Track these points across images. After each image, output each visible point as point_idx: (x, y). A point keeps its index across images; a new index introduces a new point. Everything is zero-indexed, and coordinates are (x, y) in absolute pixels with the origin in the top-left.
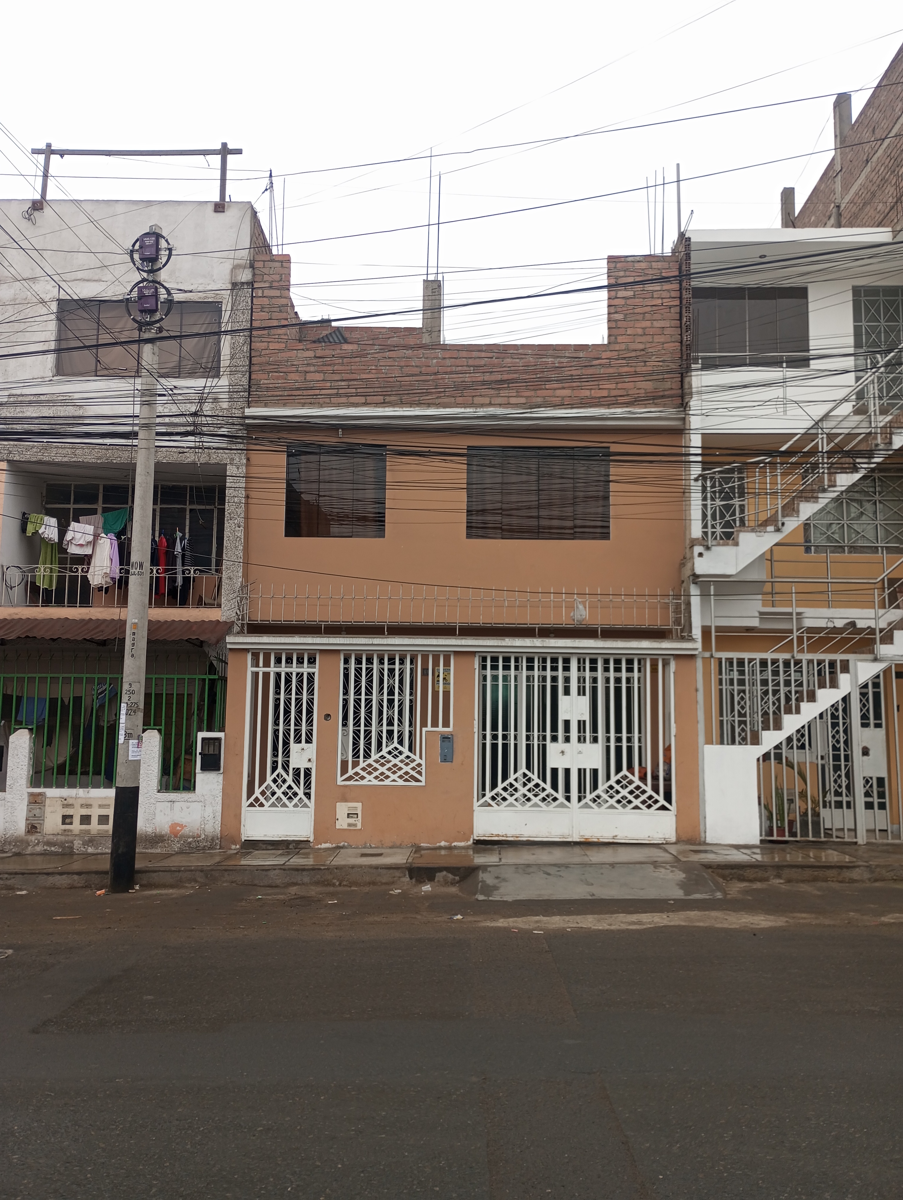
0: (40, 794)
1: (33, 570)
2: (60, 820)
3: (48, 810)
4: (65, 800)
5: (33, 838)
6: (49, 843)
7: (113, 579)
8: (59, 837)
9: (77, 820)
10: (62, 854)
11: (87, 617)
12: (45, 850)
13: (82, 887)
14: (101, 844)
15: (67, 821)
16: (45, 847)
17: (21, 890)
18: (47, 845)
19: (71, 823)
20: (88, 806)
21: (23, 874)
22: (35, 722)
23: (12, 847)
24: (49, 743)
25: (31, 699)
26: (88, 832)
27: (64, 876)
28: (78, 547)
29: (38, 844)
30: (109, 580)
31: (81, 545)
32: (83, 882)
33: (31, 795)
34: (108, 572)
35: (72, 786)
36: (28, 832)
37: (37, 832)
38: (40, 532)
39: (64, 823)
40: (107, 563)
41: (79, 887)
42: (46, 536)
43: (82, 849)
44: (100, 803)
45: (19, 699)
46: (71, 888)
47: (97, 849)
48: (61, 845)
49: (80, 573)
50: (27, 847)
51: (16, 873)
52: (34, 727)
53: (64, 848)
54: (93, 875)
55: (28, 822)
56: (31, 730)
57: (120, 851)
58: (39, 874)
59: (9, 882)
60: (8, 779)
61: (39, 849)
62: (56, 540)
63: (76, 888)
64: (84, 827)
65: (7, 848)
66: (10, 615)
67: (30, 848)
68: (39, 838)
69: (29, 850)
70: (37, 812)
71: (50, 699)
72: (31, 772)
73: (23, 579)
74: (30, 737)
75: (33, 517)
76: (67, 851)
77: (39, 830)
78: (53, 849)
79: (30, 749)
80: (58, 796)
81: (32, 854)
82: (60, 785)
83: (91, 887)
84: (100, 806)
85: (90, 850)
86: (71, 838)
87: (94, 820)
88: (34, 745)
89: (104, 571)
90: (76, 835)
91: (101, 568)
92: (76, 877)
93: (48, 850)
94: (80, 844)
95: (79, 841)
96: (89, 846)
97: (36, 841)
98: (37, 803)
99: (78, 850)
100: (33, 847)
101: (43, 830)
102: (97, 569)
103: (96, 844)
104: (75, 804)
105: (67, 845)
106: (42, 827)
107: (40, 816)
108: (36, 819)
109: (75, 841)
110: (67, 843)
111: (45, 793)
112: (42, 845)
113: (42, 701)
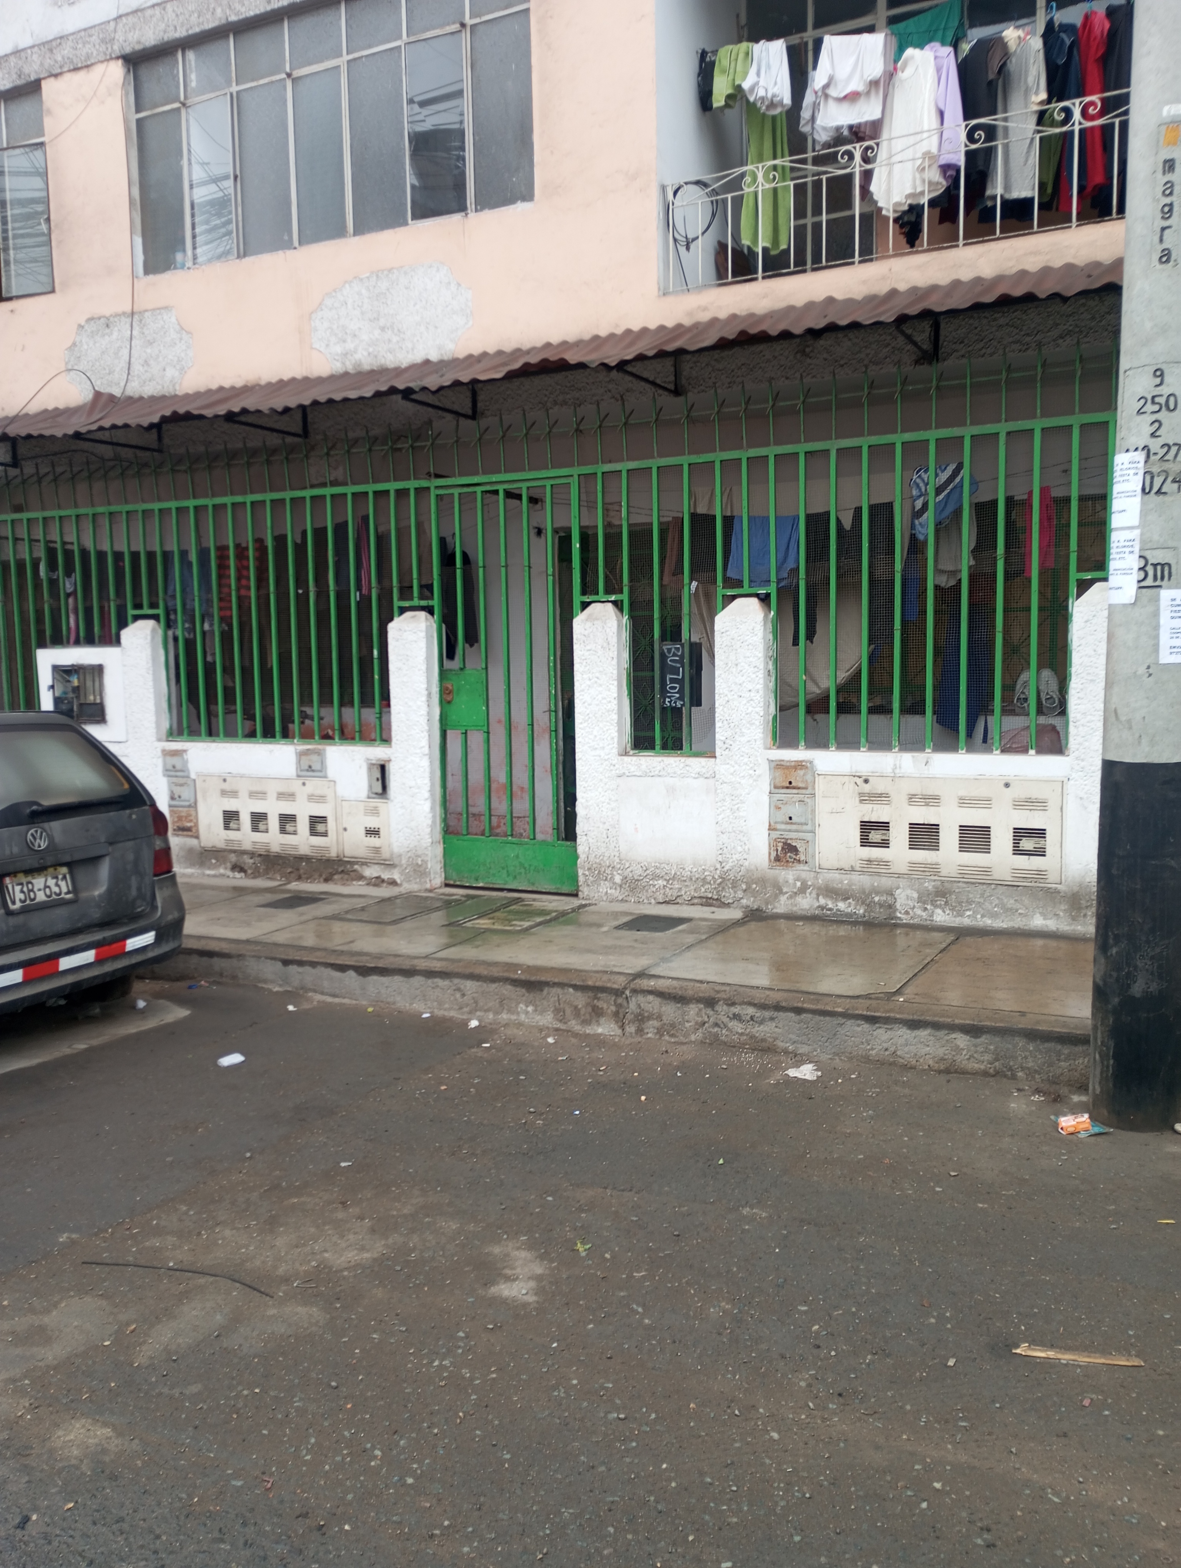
0: (799, 765)
1: (736, 184)
2: (855, 834)
3: (823, 806)
4: (866, 781)
5: (789, 875)
6: (830, 891)
7: (945, 168)
8: (855, 877)
9: (899, 835)
10: (869, 924)
11: (883, 289)
12: (822, 908)
14: (969, 902)
15: (875, 836)
16: (822, 901)
17: (799, 1060)
18: (826, 896)
19: (884, 844)
20: (930, 800)
21: (798, 1011)
22: (773, 577)
23: (740, 894)
24: (810, 636)
25: (759, 523)
26: (933, 869)
27: (924, 1033)
28: (845, 105)
29: (803, 890)
30: (935, 175)
31: (852, 97)
32: (987, 1057)
33: (779, 766)
34: (934, 150)
35: (880, 744)
36: (778, 859)
37: (799, 861)
38: (746, 85)
39: (865, 842)
40: (930, 121)
41: (975, 1073)
42: (761, 93)
43: (919, 912)
44: (962, 793)
45: (729, 522)
46: (947, 1071)
47: (960, 914)
48: (863, 897)
49: (857, 167)
50: (776, 897)
51: (778, 1008)
52: (772, 589)
53: (870, 906)
54: (1021, 1042)
55: (776, 835)
56: (765, 599)
58: (846, 1015)
59: (760, 1031)
60: (718, 724)
61: (806, 903)
62: (787, 100)
63: (964, 1072)
64: (921, 855)
65: (728, 895)
66: (690, 314)
67: (783, 899)
68: (804, 875)
69: (782, 906)
70: (795, 810)
71: (808, 516)
72: (772, 709)
73: (714, 215)
74: (766, 617)
75: (725, 56)
76: (879, 914)
77: (803, 858)
78: (842, 905)
79: (767, 649)
80: (846, 770)
81: (791, 917)
82: (848, 743)
84: (964, 802)
85: (941, 917)
86: (886, 882)
87: (949, 838)
88: (775, 638)
89: (924, 147)
90: (900, 876)
91: (912, 140)
93: (830, 909)
94: (912, 899)
95: (909, 892)
96: (936, 907)
97: (799, 884)
98: (794, 788)
99: (907, 913)
100: (791, 897)
101: (813, 856)
102: (898, 145)
103: (960, 903)
104: (892, 794)
105: (877, 899)
106: (810, 850)
107: (803, 821)
108: (794, 827)
109: (898, 892)
110: (877, 893)
111: (811, 762)
112: (814, 895)
113: (787, 523)
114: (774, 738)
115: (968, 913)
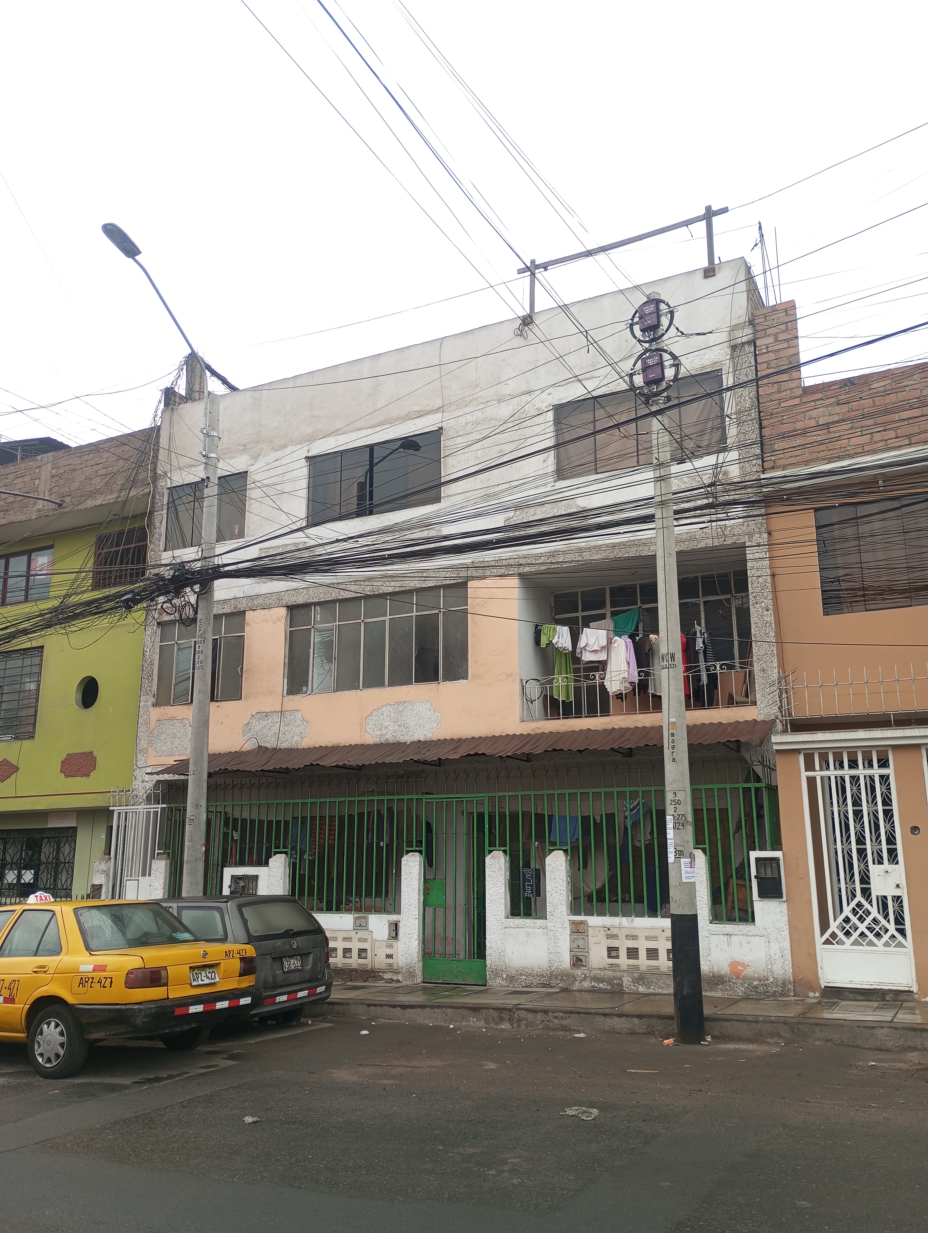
0: (582, 923)
1: (551, 682)
2: (605, 953)
3: (592, 940)
4: (609, 929)
5: (579, 972)
6: (596, 979)
7: (631, 683)
8: (606, 972)
9: (623, 953)
10: (612, 993)
11: (610, 727)
12: (593, 987)
13: (645, 1033)
14: (652, 982)
15: (613, 954)
16: (593, 983)
17: (579, 1032)
18: (595, 981)
19: (617, 957)
20: (634, 937)
21: (578, 1013)
22: (569, 843)
23: (558, 982)
24: (585, 867)
25: (562, 818)
26: (637, 967)
27: (623, 1019)
28: (593, 654)
29: (585, 979)
30: (628, 685)
31: (595, 651)
32: (645, 1027)
33: (573, 923)
34: (627, 677)
35: (614, 914)
36: (574, 965)
37: (583, 965)
38: (554, 642)
39: (609, 956)
40: (624, 666)
41: (641, 1034)
42: (560, 645)
43: (633, 987)
44: (646, 934)
45: (551, 817)
46: (632, 1034)
47: (649, 988)
48: (609, 981)
49: (598, 681)
50: (574, 982)
51: (571, 1012)
52: (569, 847)
53: (613, 985)
54: (656, 1020)
55: (573, 953)
56: (565, 851)
57: (685, 992)
58: (596, 1014)
59: (564, 1022)
60: (548, 905)
61: (586, 984)
62: (570, 649)
63: (637, 1034)
64: (632, 962)
65: (554, 982)
66: (533, 730)
67: (577, 983)
68: (585, 972)
69: (576, 986)
70: (581, 943)
71: (582, 817)
72: (570, 898)
73: (542, 692)
74: (566, 859)
75: (545, 628)
76: (616, 988)
77: (584, 964)
78: (601, 985)
79: (567, 872)
80: (600, 924)
81: (580, 991)
82: (601, 914)
83: (654, 1034)
84: (647, 938)
85: (641, 989)
86: (619, 974)
87: (642, 954)
88: (571, 868)
89: (623, 676)
90: (624, 971)
91: (618, 673)
92: (636, 1021)
93: (597, 987)
94: (630, 981)
95: (628, 978)
96: (639, 985)
97: (583, 976)
98: (580, 933)
99: (628, 988)
100: (580, 982)
101: (589, 963)
102: (614, 674)
103: (649, 983)
104: (619, 935)
105: (615, 982)
106: (587, 960)
107: (584, 947)
108: (580, 950)
109: (624, 978)
110: (615, 979)
111: (586, 921)
112: (590, 981)
113: (574, 819)
114: (571, 911)
115: (652, 987)
